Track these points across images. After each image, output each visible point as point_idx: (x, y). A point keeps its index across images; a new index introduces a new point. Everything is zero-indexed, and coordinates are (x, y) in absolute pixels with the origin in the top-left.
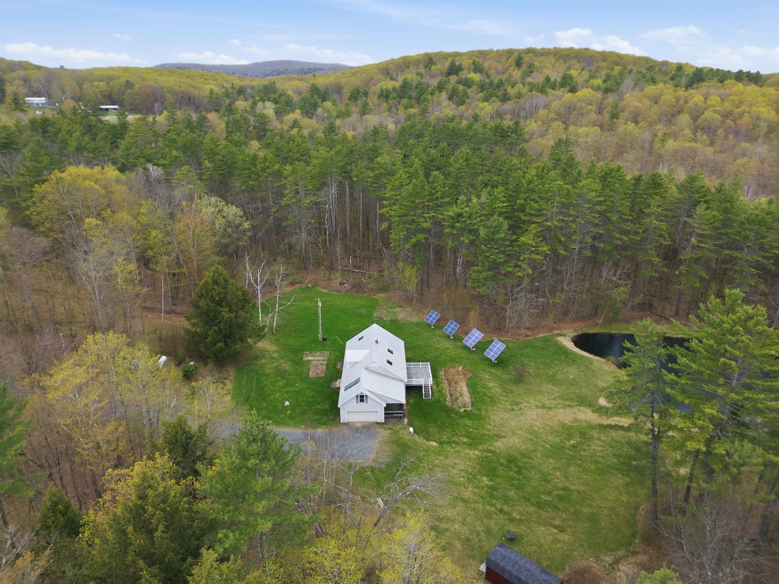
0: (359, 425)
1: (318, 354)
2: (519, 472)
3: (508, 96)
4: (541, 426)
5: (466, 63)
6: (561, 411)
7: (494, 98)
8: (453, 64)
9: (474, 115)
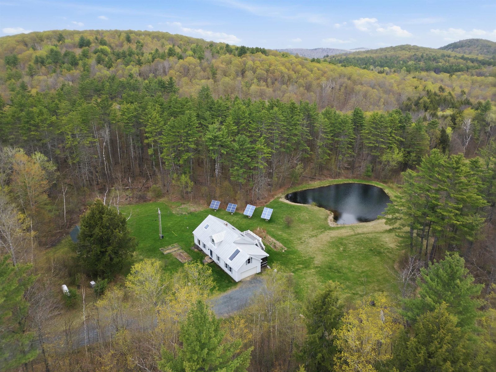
0: (248, 279)
1: (170, 247)
2: (339, 272)
3: (141, 61)
4: (322, 246)
5: (91, 38)
6: (321, 235)
7: (132, 63)
8: (82, 39)
9: (129, 74)
